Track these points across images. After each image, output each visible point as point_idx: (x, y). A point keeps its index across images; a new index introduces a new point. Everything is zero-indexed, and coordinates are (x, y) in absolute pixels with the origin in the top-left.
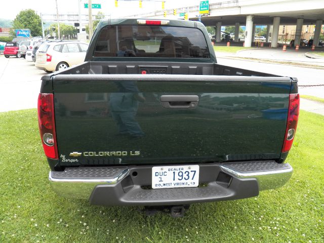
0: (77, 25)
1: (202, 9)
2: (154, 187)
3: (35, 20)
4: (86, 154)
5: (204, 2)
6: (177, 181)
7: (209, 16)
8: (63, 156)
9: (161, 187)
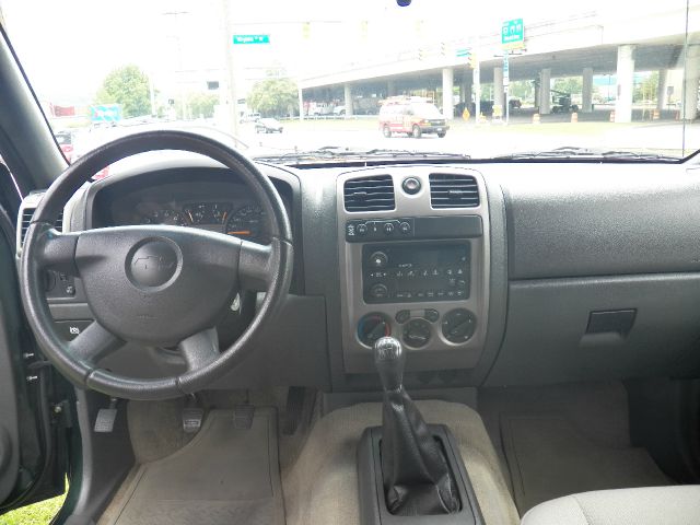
0: (213, 85)
1: (506, 38)
3: (140, 86)
5: (511, 23)
7: (524, 54)
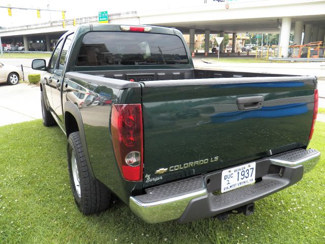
1: (101, 19)
2: (223, 191)
4: (172, 169)
5: (103, 13)
6: (240, 181)
8: (148, 176)
9: (228, 190)
